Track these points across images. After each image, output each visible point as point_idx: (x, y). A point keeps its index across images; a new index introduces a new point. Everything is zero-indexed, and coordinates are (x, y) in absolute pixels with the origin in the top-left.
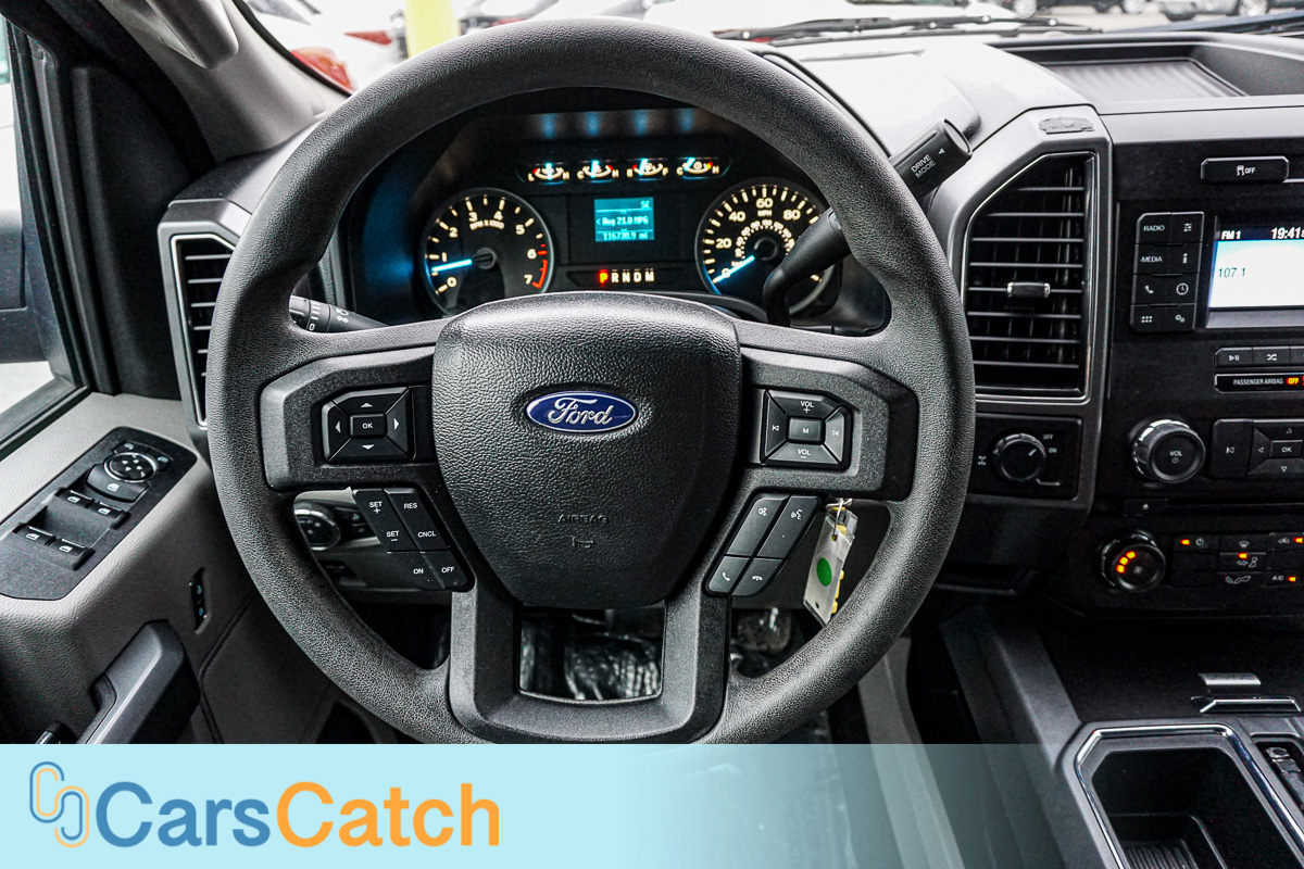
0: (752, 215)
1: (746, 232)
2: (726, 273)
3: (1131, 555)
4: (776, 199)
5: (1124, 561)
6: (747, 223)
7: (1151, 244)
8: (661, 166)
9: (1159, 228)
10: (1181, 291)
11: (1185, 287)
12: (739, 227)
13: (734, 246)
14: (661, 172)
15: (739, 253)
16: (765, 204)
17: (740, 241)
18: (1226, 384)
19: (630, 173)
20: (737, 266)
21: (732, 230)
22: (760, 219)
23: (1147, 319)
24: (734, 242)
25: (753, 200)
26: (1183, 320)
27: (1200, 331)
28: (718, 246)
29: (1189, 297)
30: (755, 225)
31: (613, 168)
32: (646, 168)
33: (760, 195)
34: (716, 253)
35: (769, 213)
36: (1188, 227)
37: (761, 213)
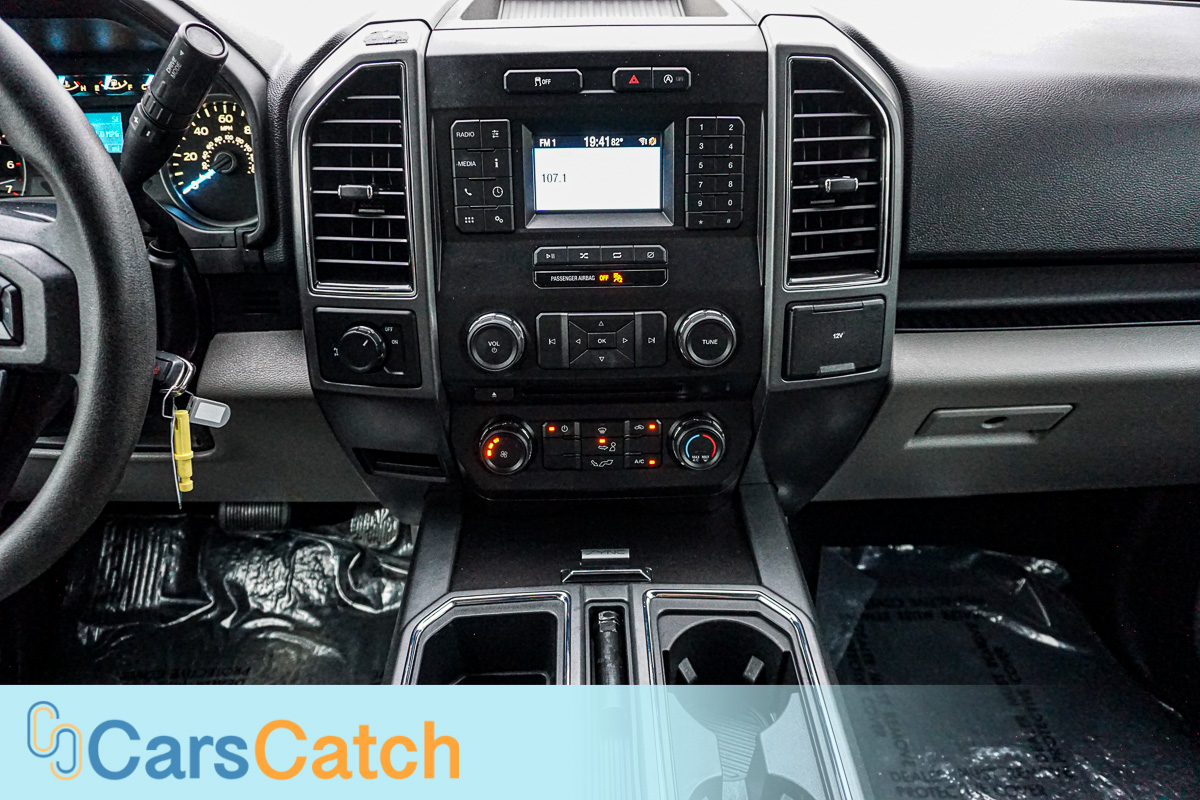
0: (215, 129)
1: (210, 146)
2: (195, 185)
3: (496, 440)
4: (236, 115)
5: (491, 446)
6: (210, 138)
7: (465, 149)
8: (126, 83)
9: (469, 134)
10: (496, 194)
11: (500, 190)
12: (204, 140)
13: (200, 160)
14: (127, 86)
15: (205, 166)
16: (226, 120)
17: (205, 155)
18: (544, 280)
19: (97, 88)
20: (202, 178)
21: (198, 144)
22: (224, 134)
23: (470, 220)
24: (200, 155)
25: (215, 115)
26: (501, 221)
27: (522, 231)
28: (186, 159)
29: (505, 199)
30: (218, 139)
31: (81, 84)
32: (109, 82)
33: (221, 112)
34: (184, 166)
35: (230, 128)
36: (495, 134)
37: (223, 129)
